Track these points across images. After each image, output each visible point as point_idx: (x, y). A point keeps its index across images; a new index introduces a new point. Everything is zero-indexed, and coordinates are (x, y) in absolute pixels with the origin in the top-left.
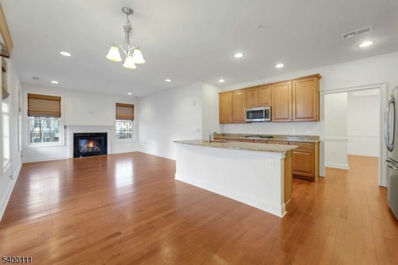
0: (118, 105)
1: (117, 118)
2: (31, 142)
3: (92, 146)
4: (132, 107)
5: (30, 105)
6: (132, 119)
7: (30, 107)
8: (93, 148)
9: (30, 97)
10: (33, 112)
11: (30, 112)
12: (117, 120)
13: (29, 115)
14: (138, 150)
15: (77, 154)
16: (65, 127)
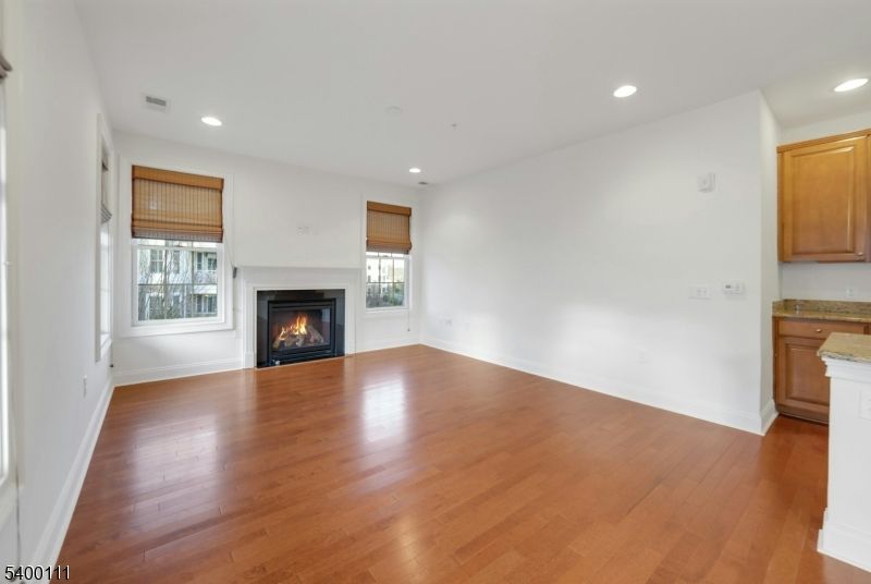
0: (373, 208)
1: (372, 245)
2: (141, 317)
3: (303, 330)
4: (406, 213)
5: (137, 201)
6: (406, 248)
7: (137, 206)
8: (306, 338)
9: (139, 175)
10: (147, 224)
11: (136, 223)
12: (368, 253)
13: (134, 235)
14: (422, 341)
15: (265, 359)
16: (235, 271)
